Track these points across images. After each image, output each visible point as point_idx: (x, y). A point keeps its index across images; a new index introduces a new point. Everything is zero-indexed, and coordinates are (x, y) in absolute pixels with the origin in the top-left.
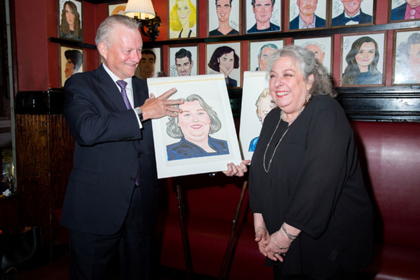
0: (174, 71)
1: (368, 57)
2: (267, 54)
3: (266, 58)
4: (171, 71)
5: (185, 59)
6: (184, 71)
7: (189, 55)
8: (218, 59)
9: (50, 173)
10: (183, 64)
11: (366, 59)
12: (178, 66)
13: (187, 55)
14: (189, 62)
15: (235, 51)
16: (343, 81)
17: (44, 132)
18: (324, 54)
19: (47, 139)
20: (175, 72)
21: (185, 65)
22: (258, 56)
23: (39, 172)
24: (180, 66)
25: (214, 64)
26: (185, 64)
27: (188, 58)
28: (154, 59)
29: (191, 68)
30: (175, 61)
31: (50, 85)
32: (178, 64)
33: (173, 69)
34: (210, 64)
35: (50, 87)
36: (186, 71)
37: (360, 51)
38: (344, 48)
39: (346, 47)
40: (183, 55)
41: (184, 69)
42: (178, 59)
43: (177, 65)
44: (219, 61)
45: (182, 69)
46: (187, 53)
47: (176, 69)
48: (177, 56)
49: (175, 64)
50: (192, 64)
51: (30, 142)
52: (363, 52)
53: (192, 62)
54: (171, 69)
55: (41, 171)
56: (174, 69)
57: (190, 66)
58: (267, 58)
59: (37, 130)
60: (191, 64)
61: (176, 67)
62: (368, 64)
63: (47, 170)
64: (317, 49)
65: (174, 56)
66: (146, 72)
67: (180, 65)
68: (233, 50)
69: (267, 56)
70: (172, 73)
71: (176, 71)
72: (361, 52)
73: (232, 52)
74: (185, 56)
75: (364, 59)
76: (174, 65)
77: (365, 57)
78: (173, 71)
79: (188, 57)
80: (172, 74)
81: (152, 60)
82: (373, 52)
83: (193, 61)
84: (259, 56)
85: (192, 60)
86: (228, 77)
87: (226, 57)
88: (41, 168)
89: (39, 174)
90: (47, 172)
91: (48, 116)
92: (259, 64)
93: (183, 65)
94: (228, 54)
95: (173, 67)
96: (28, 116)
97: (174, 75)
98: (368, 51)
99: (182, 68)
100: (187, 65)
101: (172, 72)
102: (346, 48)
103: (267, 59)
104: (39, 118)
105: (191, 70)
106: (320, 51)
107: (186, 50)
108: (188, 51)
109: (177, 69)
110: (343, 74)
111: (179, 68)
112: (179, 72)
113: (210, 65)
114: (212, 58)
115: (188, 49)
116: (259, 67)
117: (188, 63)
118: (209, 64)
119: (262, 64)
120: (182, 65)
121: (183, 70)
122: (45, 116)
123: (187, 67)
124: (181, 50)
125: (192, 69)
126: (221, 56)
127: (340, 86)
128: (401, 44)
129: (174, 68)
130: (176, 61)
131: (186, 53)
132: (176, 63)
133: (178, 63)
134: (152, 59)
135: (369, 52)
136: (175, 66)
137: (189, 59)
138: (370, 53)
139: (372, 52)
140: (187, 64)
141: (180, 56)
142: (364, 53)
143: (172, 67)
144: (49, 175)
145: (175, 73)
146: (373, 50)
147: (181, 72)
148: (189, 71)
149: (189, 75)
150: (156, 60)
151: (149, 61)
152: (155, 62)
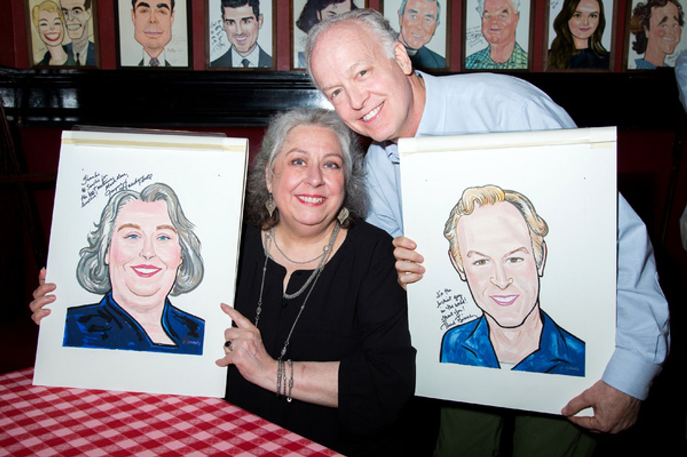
0: (219, 33)
1: (588, 24)
2: (416, 10)
3: (413, 16)
4: (212, 32)
5: (246, 10)
6: (243, 35)
7: (254, 2)
8: (318, 14)
10: (240, 19)
11: (586, 27)
12: (229, 22)
13: (249, 1)
14: (254, 17)
16: (548, 63)
18: (518, 14)
20: (220, 35)
21: (243, 22)
22: (399, 12)
24: (233, 23)
25: (310, 22)
26: (245, 20)
27: (251, 8)
28: (170, 6)
29: (258, 28)
30: (221, 14)
32: (227, 20)
33: (217, 28)
34: (300, 23)
36: (248, 35)
37: (576, 13)
38: (551, 7)
39: (554, 4)
40: (240, 1)
41: (242, 30)
42: (227, 9)
43: (225, 20)
44: (319, 17)
45: (237, 30)
47: (222, 30)
48: (227, 3)
49: (220, 18)
50: (260, 22)
52: (581, 16)
53: (260, 17)
54: (212, 29)
56: (219, 29)
57: (255, 24)
58: (417, 16)
60: (258, 20)
61: (224, 26)
62: (588, 35)
64: (506, 5)
65: (219, 3)
66: (150, 33)
67: (232, 21)
69: (416, 12)
70: (214, 37)
71: (224, 33)
72: (578, 15)
73: (348, 2)
74: (243, 3)
75: (582, 27)
76: (219, 21)
77: (584, 24)
78: (218, 34)
79: (250, 5)
80: (214, 39)
81: (164, 9)
82: (596, 16)
83: (262, 14)
84: (402, 12)
85: (261, 12)
87: (335, 11)
92: (401, 27)
93: (240, 22)
94: (339, 5)
95: (217, 25)
97: (218, 41)
98: (588, 14)
99: (236, 26)
100: (249, 22)
101: (214, 34)
102: (554, 7)
103: (415, 17)
105: (258, 33)
106: (512, 10)
109: (226, 30)
110: (550, 51)
111: (232, 28)
112: (231, 35)
113: (300, 25)
114: (304, 10)
116: (401, 32)
117: (252, 18)
118: (298, 22)
119: (406, 26)
120: (238, 22)
121: (240, 32)
123: (249, 27)
125: (260, 31)
126: (324, 8)
127: (545, 70)
128: (638, 5)
129: (220, 26)
130: (223, 12)
132: (223, 17)
133: (228, 17)
134: (165, 6)
135: (589, 16)
136: (221, 23)
137: (254, 9)
138: (591, 17)
139: (594, 17)
140: (250, 20)
141: (233, 3)
142: (583, 17)
143: (214, 25)
145: (221, 37)
146: (596, 12)
147: (236, 35)
148: (253, 33)
149: (253, 42)
150: (175, 9)
151: (159, 9)
152: (172, 11)
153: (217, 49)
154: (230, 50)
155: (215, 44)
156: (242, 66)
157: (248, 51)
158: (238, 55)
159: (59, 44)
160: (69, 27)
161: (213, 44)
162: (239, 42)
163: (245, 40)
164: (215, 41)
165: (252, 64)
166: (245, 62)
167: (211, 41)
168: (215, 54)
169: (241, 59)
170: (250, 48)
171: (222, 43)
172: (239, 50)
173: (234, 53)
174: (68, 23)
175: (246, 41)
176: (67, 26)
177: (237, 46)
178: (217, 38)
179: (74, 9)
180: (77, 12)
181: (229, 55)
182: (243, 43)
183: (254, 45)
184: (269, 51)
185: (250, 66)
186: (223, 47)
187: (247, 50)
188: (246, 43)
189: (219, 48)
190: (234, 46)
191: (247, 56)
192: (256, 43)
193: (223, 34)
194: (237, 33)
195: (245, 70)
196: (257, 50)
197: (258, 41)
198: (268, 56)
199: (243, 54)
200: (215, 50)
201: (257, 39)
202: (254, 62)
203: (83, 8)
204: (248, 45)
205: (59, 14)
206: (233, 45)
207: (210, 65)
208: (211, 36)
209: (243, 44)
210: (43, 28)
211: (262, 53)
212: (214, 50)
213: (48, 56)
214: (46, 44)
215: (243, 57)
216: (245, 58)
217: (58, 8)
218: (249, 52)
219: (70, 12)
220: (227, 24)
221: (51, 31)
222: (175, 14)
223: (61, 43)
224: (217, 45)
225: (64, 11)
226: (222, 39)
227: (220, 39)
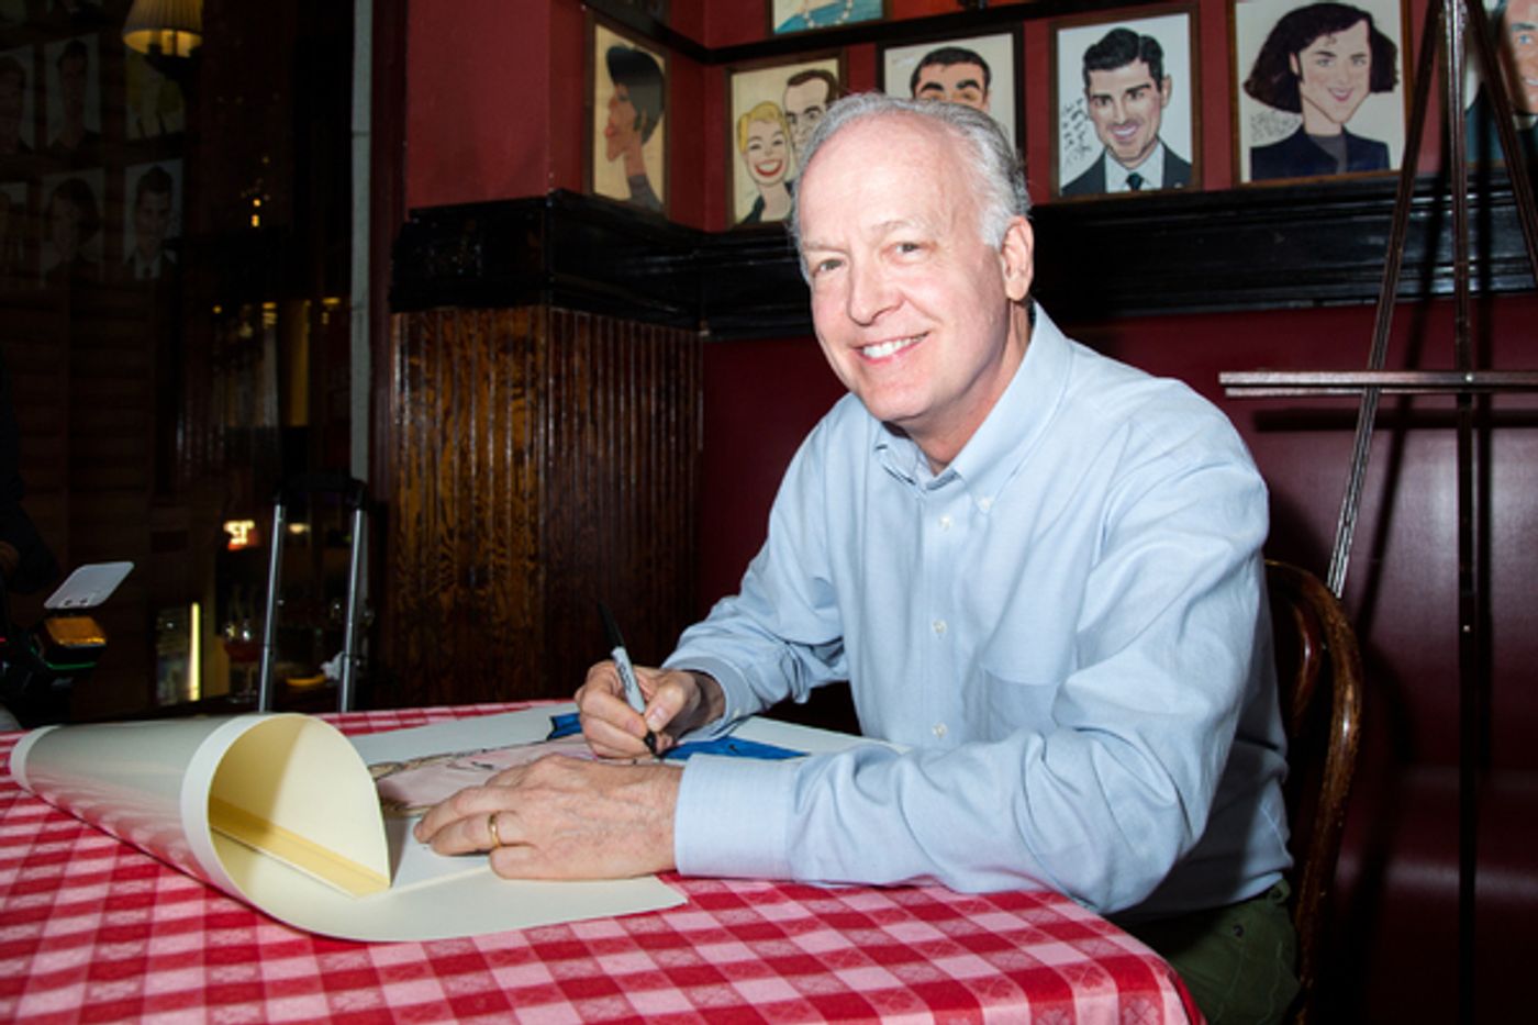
0: (1079, 124)
2: (1529, 22)
3: (1523, 39)
4: (1066, 125)
5: (1135, 72)
6: (1128, 123)
7: (1151, 52)
8: (1293, 60)
9: (543, 568)
10: (1123, 92)
12: (1099, 102)
13: (1140, 51)
14: (1152, 82)
15: (1376, 17)
20: (1082, 128)
21: (1129, 97)
23: (491, 567)
24: (1108, 102)
25: (1275, 80)
26: (1133, 92)
27: (1145, 67)
28: (981, 83)
29: (1159, 105)
30: (1082, 85)
31: (550, 174)
32: (1095, 97)
33: (1074, 116)
34: (1253, 84)
36: (1140, 122)
40: (1122, 55)
41: (1126, 113)
42: (1095, 75)
43: (1091, 97)
44: (1295, 69)
45: (1116, 116)
46: (1141, 43)
47: (1086, 118)
48: (1095, 62)
49: (1082, 95)
50: (1165, 92)
53: (1165, 83)
54: (1064, 118)
55: (502, 562)
57: (1154, 99)
58: (1532, 37)
59: (489, 377)
60: (1160, 88)
61: (1089, 110)
63: (532, 558)
65: (1080, 65)
67: (1105, 98)
68: (1367, 17)
69: (1530, 28)
70: (1068, 135)
71: (1090, 124)
73: (1362, 26)
74: (1129, 59)
76: (1079, 102)
78: (1076, 128)
79: (1144, 60)
80: (1069, 138)
81: (970, 89)
83: (1169, 77)
85: (1166, 71)
86: (1344, 131)
87: (1332, 49)
89: (491, 577)
90: (530, 566)
93: (1123, 98)
94: (1340, 36)
95: (1076, 109)
96: (448, 316)
97: (1077, 142)
99: (1115, 108)
100: (1142, 95)
101: (1070, 129)
103: (1529, 41)
104: (499, 321)
105: (1160, 115)
107: (1133, 36)
108: (1145, 38)
109: (1093, 117)
111: (1105, 112)
112: (1103, 126)
113: (1252, 89)
114: (1263, 56)
115: (1142, 27)
117: (1147, 86)
118: (1247, 85)
120: (1118, 99)
121: (1122, 118)
122: (528, 310)
123: (1141, 106)
124: (1112, 35)
125: (1165, 110)
126: (1305, 45)
129: (1080, 112)
130: (1088, 81)
131: (1136, 47)
132: (1087, 91)
133: (1097, 90)
134: (973, 83)
136: (1084, 106)
137: (1152, 68)
140: (1144, 91)
141: (1109, 60)
143: (1068, 110)
144: (541, 578)
145: (1083, 133)
147: (1113, 126)
148: (1150, 120)
149: (1151, 135)
150: (992, 87)
151: (960, 92)
152: (986, 93)
153: (1076, 158)
154: (1102, 158)
155: (1071, 148)
156: (1127, 188)
157: (1140, 155)
158: (1117, 166)
159: (777, 182)
160: (798, 146)
161: (1066, 148)
162: (1121, 140)
163: (1134, 133)
164: (1071, 143)
165: (1148, 182)
166: (1134, 180)
167: (1063, 142)
168: (1070, 170)
169: (1125, 174)
170: (1144, 149)
171: (1085, 144)
172: (1121, 155)
173: (1110, 163)
174: (797, 138)
175: (1135, 136)
176: (794, 145)
177: (1116, 147)
178: (1074, 137)
179: (808, 110)
180: (812, 117)
181: (1098, 169)
182: (1129, 139)
183: (1150, 143)
184: (1185, 153)
185: (1144, 187)
186: (1087, 153)
187: (1137, 153)
188: (1135, 140)
189: (1079, 156)
190: (1112, 148)
191: (1139, 165)
192: (1157, 138)
193: (1087, 127)
194: (1116, 120)
195: (1136, 194)
196: (1158, 154)
197: (1162, 134)
198: (1183, 163)
199: (1130, 165)
200: (1072, 160)
201: (1158, 128)
202: (1153, 176)
203: (823, 106)
204: (1139, 144)
205: (781, 124)
206: (1108, 147)
207: (1061, 193)
208: (1062, 132)
209: (1129, 143)
210: (754, 155)
211: (1170, 157)
212: (1068, 161)
213: (760, 205)
214: (757, 182)
215: (1128, 169)
216: (1133, 171)
217: (780, 114)
218: (1143, 157)
219: (800, 120)
220: (1096, 104)
221: (764, 158)
222: (993, 98)
223: (782, 179)
224: (1076, 150)
225: (791, 119)
226: (1084, 137)
227: (1080, 137)
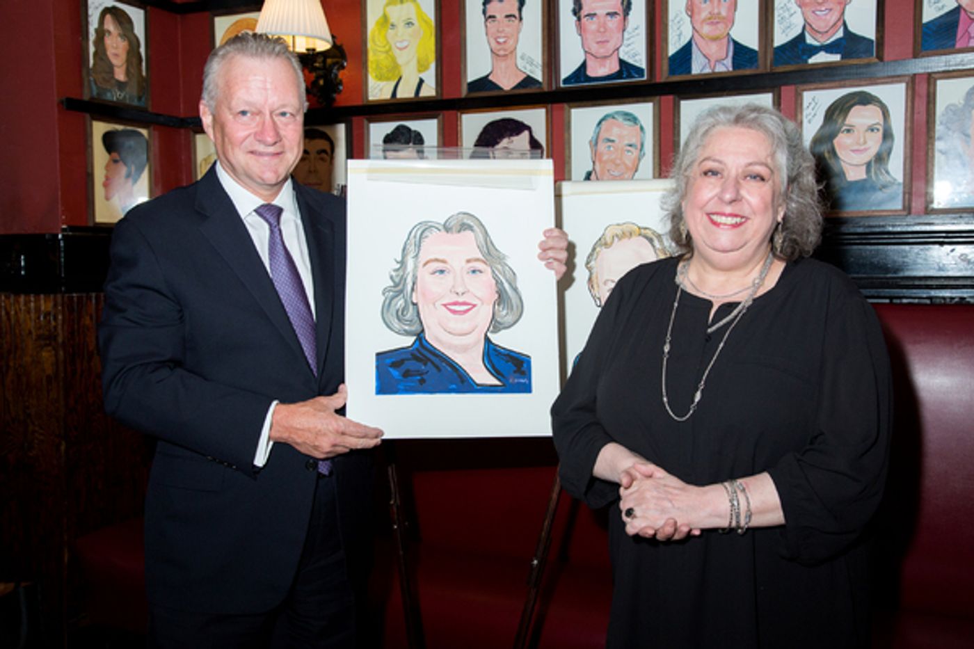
1: (865, 142)
2: (612, 138)
3: (609, 147)
7: (418, 139)
9: (63, 443)
11: (862, 147)
13: (412, 140)
15: (534, 129)
17: (50, 338)
19: (56, 355)
22: (590, 142)
23: (36, 441)
28: (329, 151)
31: (64, 217)
35: (63, 224)
37: (844, 128)
38: (805, 121)
39: (810, 117)
40: (403, 141)
46: (413, 135)
51: (11, 364)
52: (854, 131)
55: (42, 437)
58: (613, 147)
59: (30, 333)
62: (867, 159)
63: (58, 436)
68: (529, 128)
69: (613, 141)
72: (848, 131)
73: (526, 133)
74: (406, 144)
75: (857, 148)
77: (858, 144)
81: (324, 155)
82: (878, 130)
84: (593, 143)
87: (511, 146)
88: (41, 431)
89: (36, 446)
90: (57, 440)
91: (59, 296)
92: (594, 163)
94: (515, 139)
96: (7, 298)
98: (866, 128)
102: (809, 122)
103: (612, 149)
104: (35, 302)
107: (409, 130)
108: (415, 131)
115: (414, 125)
116: (594, 169)
119: (601, 161)
122: (52, 296)
124: (398, 128)
126: (497, 143)
128: (947, 108)
131: (410, 136)
134: (324, 151)
135: (867, 131)
138: (870, 131)
139: (876, 131)
142: (856, 133)
144: (63, 448)
146: (878, 124)
150: (334, 154)
151: (318, 156)
152: (331, 158)
